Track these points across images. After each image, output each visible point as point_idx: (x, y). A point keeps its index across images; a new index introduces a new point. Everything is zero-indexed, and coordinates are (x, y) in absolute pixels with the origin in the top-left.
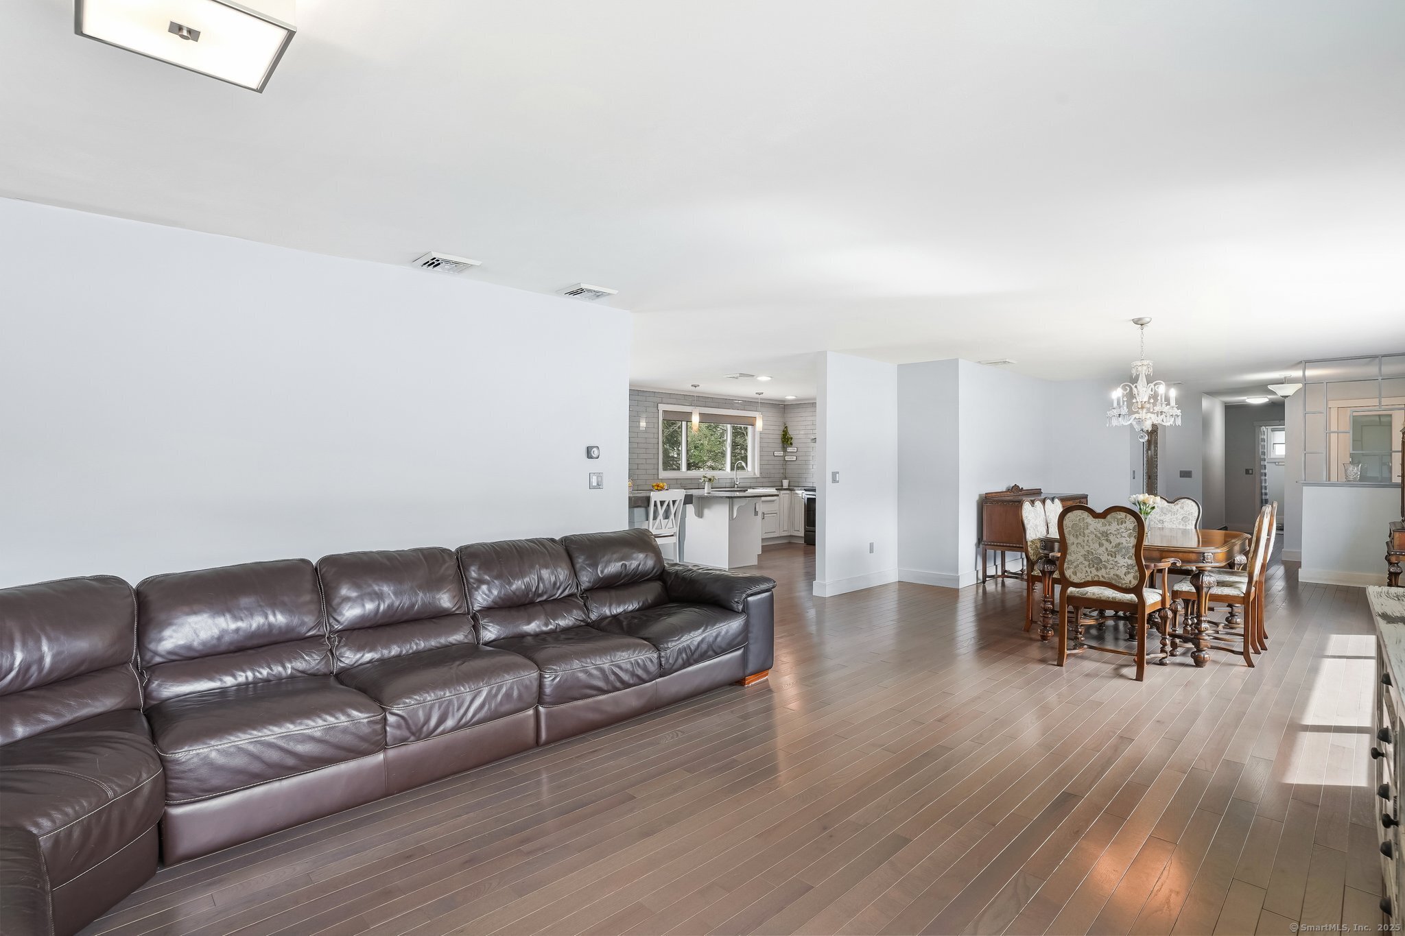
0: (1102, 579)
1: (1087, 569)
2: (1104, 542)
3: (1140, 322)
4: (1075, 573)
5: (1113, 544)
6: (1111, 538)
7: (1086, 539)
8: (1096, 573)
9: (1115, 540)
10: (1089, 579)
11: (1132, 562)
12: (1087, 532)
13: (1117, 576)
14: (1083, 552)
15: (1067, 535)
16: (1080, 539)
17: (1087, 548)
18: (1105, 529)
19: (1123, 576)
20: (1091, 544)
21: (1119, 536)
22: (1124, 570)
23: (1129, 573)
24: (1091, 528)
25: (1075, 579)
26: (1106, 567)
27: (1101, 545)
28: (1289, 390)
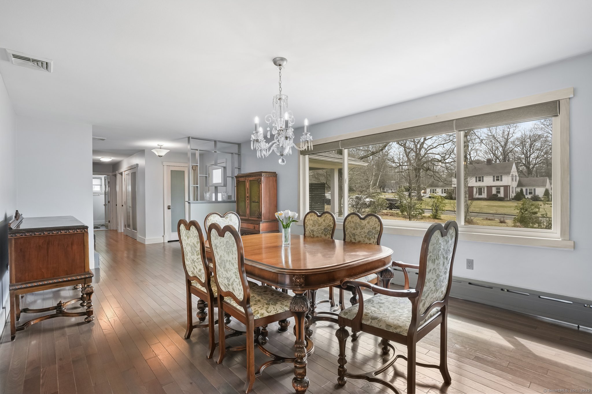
2: (445, 261)
7: (439, 261)
12: (439, 254)
13: (442, 292)
14: (435, 277)
16: (436, 262)
17: (438, 272)
18: (446, 247)
20: (440, 267)
24: (442, 249)
27: (444, 264)
28: (163, 153)
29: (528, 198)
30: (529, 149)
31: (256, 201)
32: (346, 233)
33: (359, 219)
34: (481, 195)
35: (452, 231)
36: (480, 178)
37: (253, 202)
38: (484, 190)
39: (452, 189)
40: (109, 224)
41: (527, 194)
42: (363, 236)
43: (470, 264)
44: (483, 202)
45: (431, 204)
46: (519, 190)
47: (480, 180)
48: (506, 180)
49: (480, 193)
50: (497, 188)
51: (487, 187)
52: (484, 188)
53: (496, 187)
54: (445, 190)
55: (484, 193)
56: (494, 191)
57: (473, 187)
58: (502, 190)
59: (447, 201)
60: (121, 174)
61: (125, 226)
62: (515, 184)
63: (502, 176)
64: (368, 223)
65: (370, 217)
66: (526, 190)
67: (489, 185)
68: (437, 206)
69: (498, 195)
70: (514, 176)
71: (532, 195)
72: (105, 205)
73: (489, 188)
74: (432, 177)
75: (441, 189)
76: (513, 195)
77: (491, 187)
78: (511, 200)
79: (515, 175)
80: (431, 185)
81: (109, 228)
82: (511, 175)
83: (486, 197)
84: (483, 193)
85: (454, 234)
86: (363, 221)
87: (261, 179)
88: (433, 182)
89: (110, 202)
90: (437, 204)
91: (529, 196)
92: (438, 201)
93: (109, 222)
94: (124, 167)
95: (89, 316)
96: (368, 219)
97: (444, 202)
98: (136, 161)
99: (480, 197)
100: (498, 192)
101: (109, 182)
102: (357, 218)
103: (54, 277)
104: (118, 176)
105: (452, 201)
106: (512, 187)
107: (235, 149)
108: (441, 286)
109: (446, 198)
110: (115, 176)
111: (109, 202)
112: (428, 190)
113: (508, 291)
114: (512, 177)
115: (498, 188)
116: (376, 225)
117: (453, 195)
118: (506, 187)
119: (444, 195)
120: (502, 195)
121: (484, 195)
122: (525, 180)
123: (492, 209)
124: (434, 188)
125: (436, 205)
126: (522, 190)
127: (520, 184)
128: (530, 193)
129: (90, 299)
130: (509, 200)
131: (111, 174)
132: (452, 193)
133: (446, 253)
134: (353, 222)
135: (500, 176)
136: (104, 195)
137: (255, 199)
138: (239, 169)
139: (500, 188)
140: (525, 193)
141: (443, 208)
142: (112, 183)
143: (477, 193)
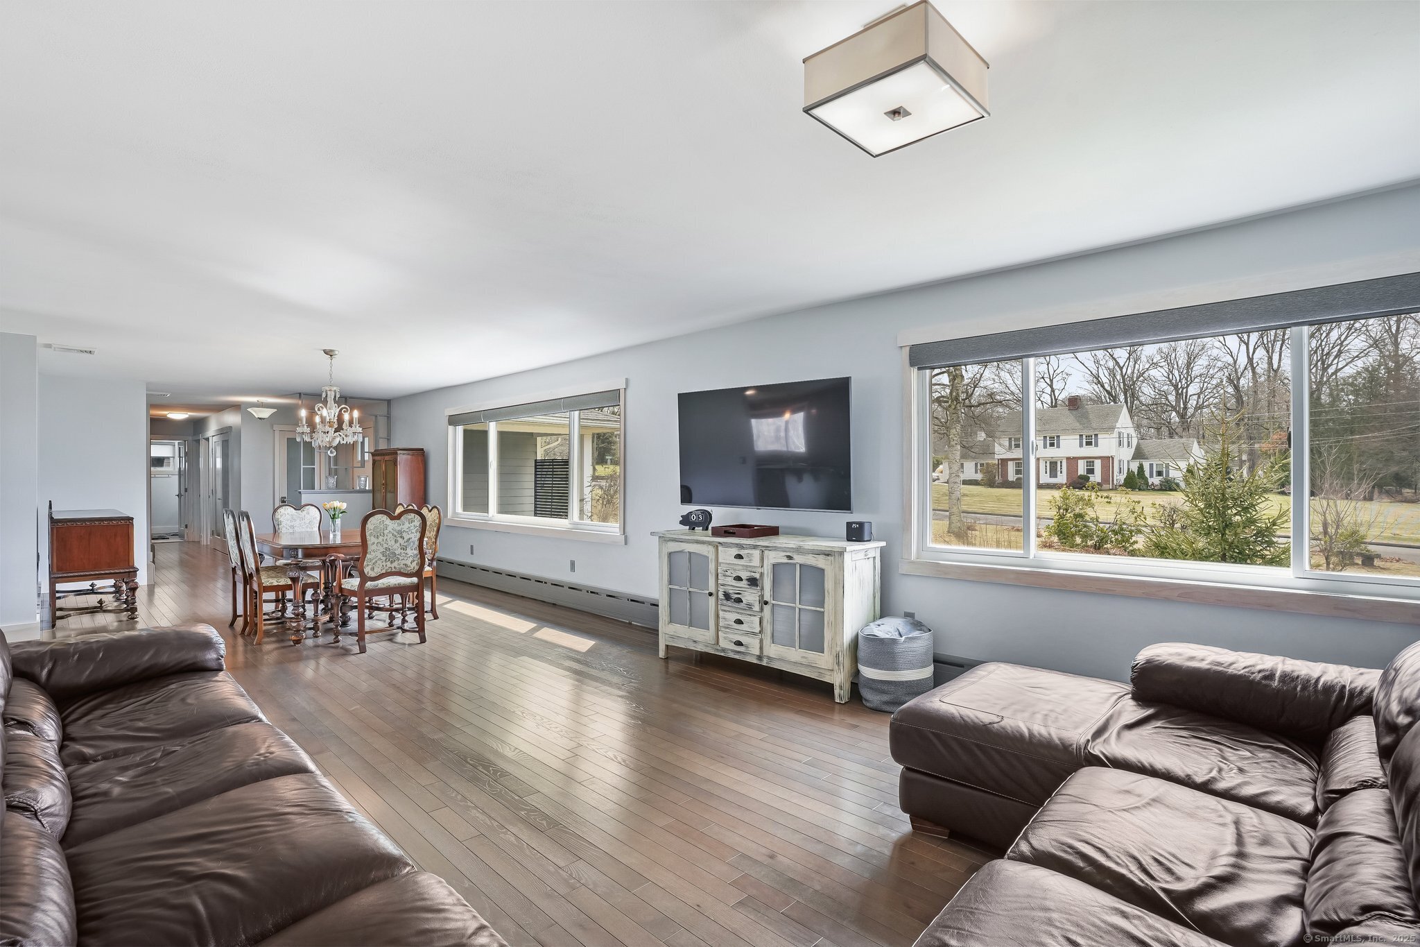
0: (394, 570)
1: (384, 564)
2: (399, 539)
3: (329, 353)
4: (373, 569)
5: (405, 539)
6: (404, 535)
7: (385, 537)
8: (390, 566)
9: (406, 537)
10: (384, 571)
11: (416, 552)
12: (386, 532)
13: (406, 565)
14: (382, 550)
15: (368, 537)
16: (381, 538)
17: (385, 546)
18: (399, 528)
19: (409, 564)
20: (389, 542)
21: (410, 533)
22: (411, 559)
23: (414, 561)
24: (390, 529)
25: (372, 574)
26: (398, 559)
27: (396, 541)
28: (266, 413)
29: (1153, 484)
30: (1185, 371)
34: (1056, 476)
36: (1052, 438)
38: (1061, 466)
39: (997, 464)
40: (186, 531)
41: (1151, 476)
44: (1057, 492)
46: (1134, 467)
47: (1052, 445)
48: (1106, 445)
49: (1053, 473)
50: (1087, 462)
51: (1068, 459)
52: (1061, 462)
53: (1085, 461)
55: (1061, 472)
56: (1082, 470)
57: (1039, 459)
58: (1098, 465)
60: (207, 439)
61: (213, 534)
62: (1126, 454)
63: (1097, 435)
66: (1151, 465)
67: (1072, 455)
69: (1089, 478)
70: (1125, 435)
71: (1162, 477)
72: (179, 496)
73: (1072, 461)
75: (974, 463)
76: (1120, 478)
77: (1076, 459)
78: (1116, 489)
79: (1128, 435)
81: (186, 538)
82: (1115, 435)
83: (1065, 481)
84: (1059, 473)
87: (397, 459)
89: (188, 490)
91: (1156, 480)
93: (186, 526)
94: (212, 429)
95: (133, 613)
98: (232, 419)
99: (1053, 481)
100: (1091, 471)
101: (186, 454)
103: (95, 568)
104: (203, 442)
106: (1120, 461)
107: (383, 409)
109: (983, 483)
110: (198, 441)
111: (186, 490)
114: (1119, 437)
115: (1090, 461)
117: (997, 478)
118: (1107, 461)
120: (1096, 477)
121: (1062, 478)
122: (1151, 445)
126: (1141, 468)
127: (1139, 454)
128: (1160, 473)
129: (134, 595)
130: (1112, 490)
131: (190, 438)
132: (996, 472)
135: (1093, 437)
136: (177, 477)
138: (389, 440)
139: (1093, 462)
140: (1147, 474)
142: (192, 455)
143: (1046, 473)
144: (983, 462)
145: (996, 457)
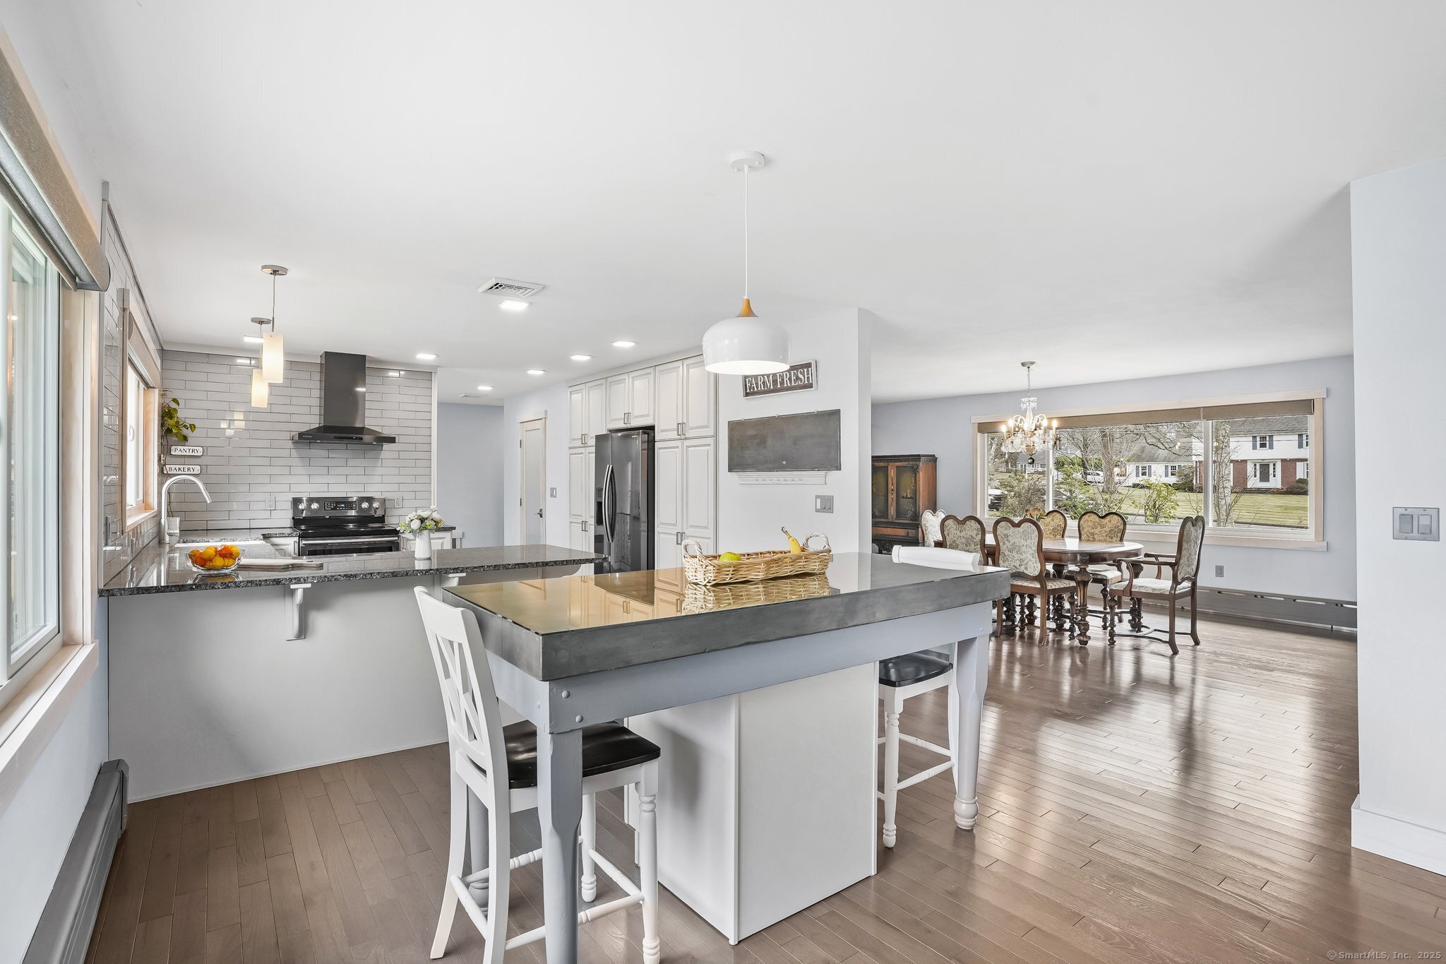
31: (909, 496)
32: (1083, 533)
33: (1098, 518)
34: (1268, 480)
35: (1200, 523)
36: (1263, 438)
37: (903, 497)
38: (1274, 469)
39: (1192, 467)
42: (1104, 535)
43: (1220, 571)
44: (1270, 496)
45: (1143, 502)
47: (1263, 445)
49: (1265, 477)
51: (1283, 461)
52: (1274, 465)
54: (1173, 468)
55: (1274, 476)
56: (1300, 472)
57: (1245, 461)
59: (1181, 496)
64: (1110, 521)
65: (1111, 516)
67: (1288, 457)
68: (1157, 506)
73: (1289, 464)
74: (1142, 437)
75: (1163, 466)
77: (1294, 461)
80: (1138, 458)
83: (1279, 486)
84: (1271, 477)
85: (1202, 526)
86: (1103, 520)
87: (918, 466)
88: (1143, 450)
90: (1157, 503)
92: (1159, 495)
96: (1108, 518)
97: (1173, 497)
99: (1265, 485)
102: (1096, 516)
105: (1193, 496)
108: (1192, 564)
109: (1178, 487)
112: (1131, 468)
113: (1262, 597)
116: (1119, 524)
117: (1195, 481)
119: (1173, 480)
121: (1276, 482)
123: (1292, 515)
124: (1146, 464)
125: (1155, 504)
132: (1193, 475)
133: (1196, 539)
134: (1091, 521)
137: (907, 493)
141: (1172, 512)
143: (1255, 476)
144: (1174, 465)
145: (1194, 458)
